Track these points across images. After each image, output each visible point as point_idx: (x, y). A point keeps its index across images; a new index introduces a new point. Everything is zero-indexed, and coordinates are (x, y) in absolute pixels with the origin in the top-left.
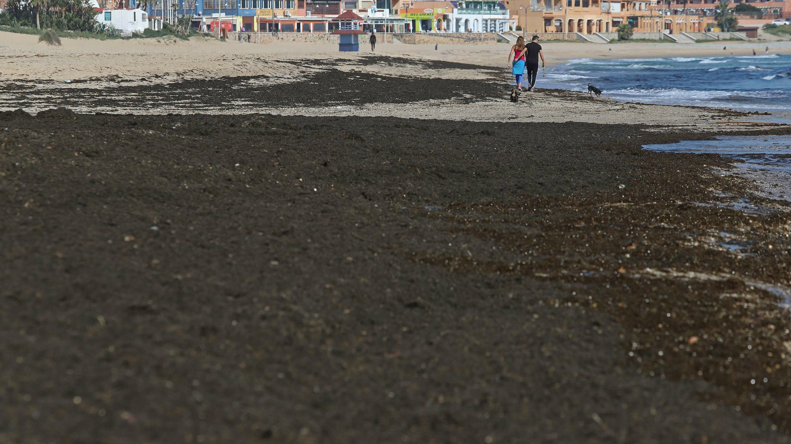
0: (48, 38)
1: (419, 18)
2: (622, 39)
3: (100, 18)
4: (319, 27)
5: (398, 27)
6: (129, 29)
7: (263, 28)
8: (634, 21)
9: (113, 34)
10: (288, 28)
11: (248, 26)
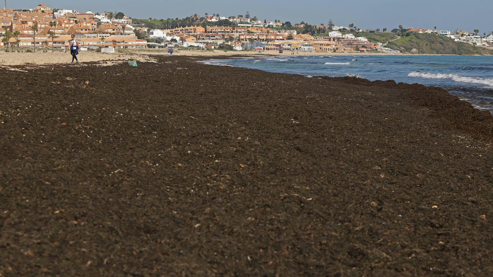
0: (225, 51)
1: (296, 47)
2: (334, 52)
3: (234, 48)
4: (277, 49)
5: (292, 49)
6: (239, 50)
7: (266, 49)
8: (337, 49)
9: (236, 50)
10: (271, 49)
11: (264, 49)
